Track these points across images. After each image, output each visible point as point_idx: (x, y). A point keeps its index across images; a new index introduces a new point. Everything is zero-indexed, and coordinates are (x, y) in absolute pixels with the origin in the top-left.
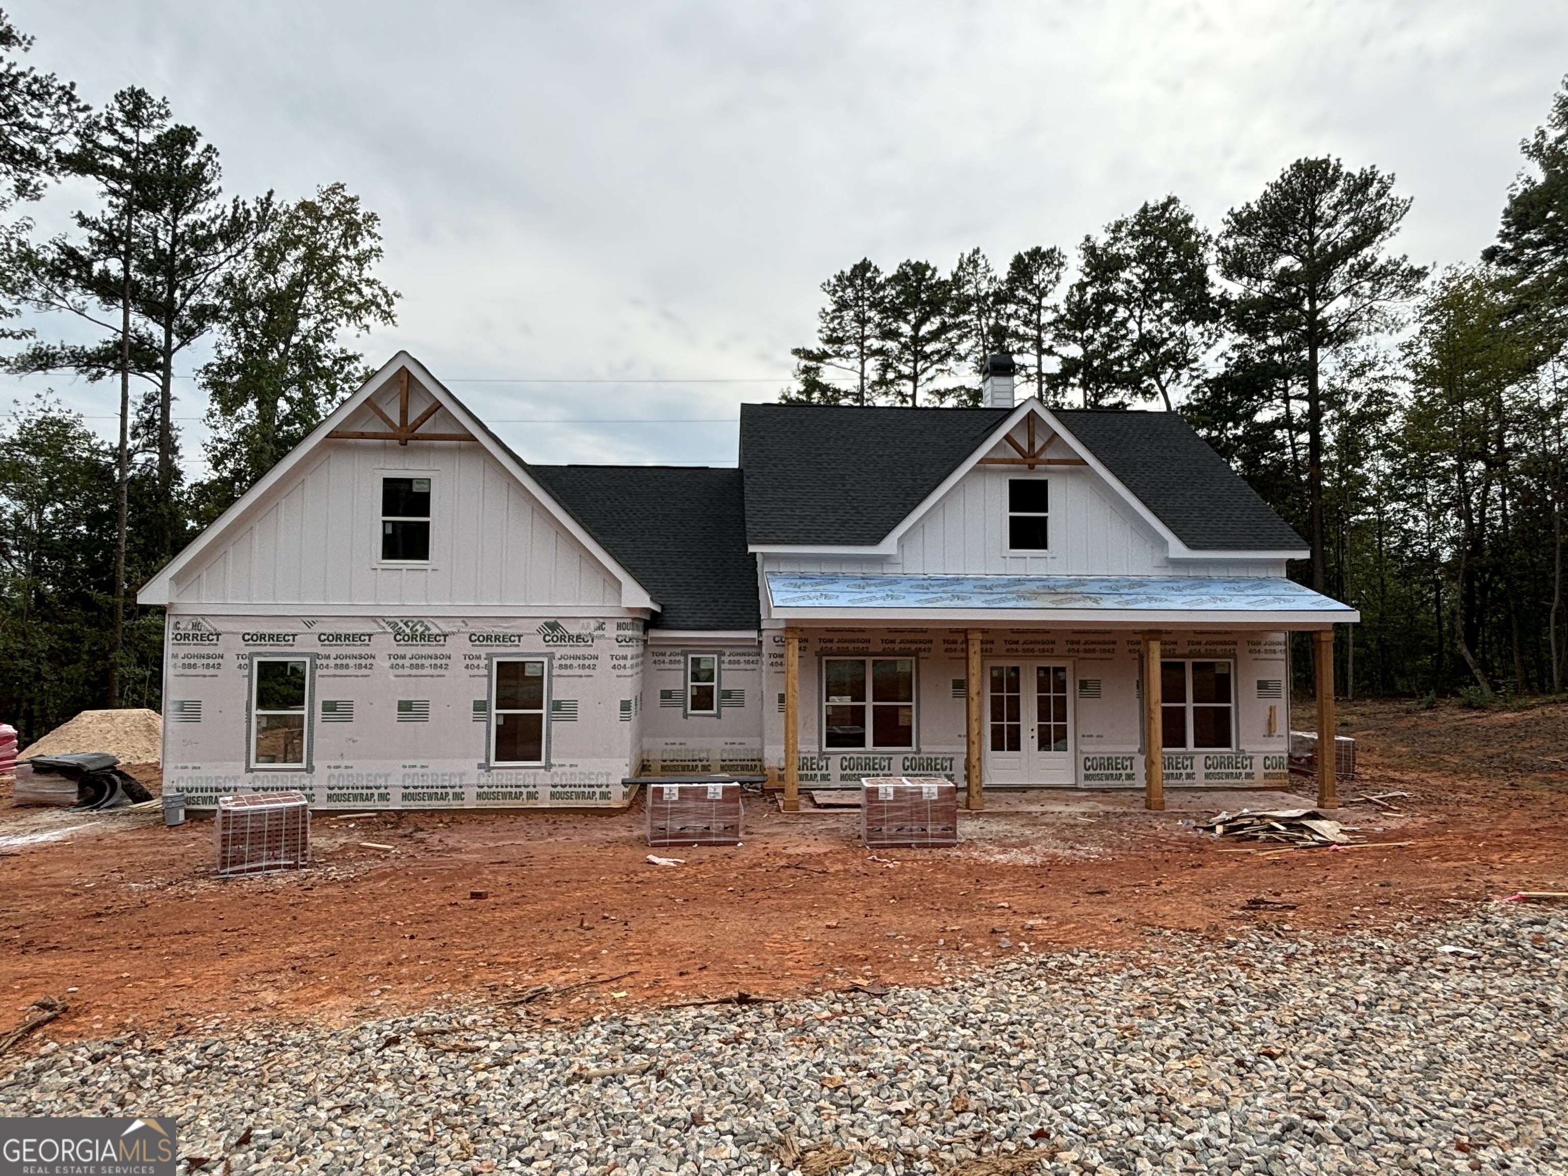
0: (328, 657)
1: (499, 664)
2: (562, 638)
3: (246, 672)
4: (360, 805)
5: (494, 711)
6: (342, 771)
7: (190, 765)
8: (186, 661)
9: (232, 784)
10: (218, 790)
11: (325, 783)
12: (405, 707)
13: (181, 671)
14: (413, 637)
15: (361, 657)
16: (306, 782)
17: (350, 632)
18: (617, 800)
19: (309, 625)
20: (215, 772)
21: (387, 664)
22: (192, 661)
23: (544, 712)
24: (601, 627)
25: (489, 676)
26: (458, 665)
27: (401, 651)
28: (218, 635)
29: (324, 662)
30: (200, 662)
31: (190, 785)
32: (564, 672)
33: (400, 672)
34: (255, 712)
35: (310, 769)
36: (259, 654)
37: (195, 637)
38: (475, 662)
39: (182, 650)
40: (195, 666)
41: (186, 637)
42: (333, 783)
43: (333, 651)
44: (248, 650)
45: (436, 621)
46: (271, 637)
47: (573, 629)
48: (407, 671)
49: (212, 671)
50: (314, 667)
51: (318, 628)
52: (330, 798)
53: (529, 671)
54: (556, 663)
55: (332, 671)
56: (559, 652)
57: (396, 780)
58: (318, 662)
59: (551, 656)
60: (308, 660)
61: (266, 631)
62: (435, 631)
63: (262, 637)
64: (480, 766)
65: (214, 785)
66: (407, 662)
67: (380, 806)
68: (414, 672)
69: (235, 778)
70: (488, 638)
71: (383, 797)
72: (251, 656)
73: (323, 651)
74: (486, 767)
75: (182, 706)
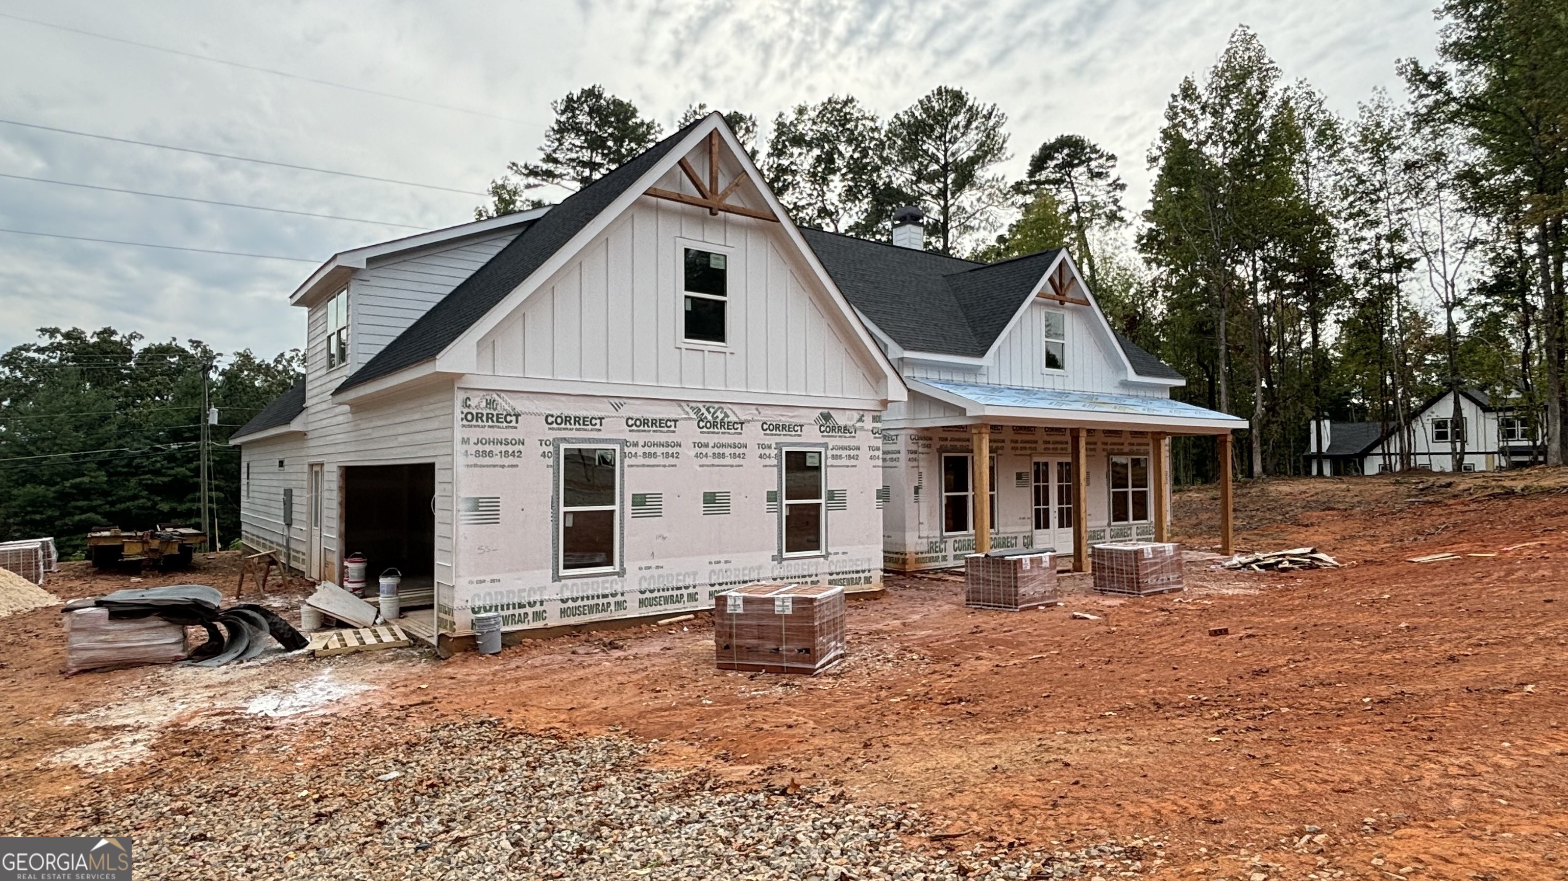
0: (636, 445)
1: (787, 453)
2: (833, 429)
3: (550, 461)
4: (671, 608)
5: (785, 502)
6: (653, 571)
7: (488, 578)
8: (480, 447)
9: (538, 598)
10: (521, 606)
11: (637, 587)
12: (710, 498)
13: (473, 460)
14: (714, 425)
15: (668, 445)
16: (618, 588)
17: (658, 417)
18: (876, 585)
19: (617, 408)
20: (519, 584)
21: (692, 453)
22: (488, 448)
23: (822, 501)
24: (861, 420)
25: (779, 467)
26: (753, 452)
27: (704, 439)
28: (517, 416)
29: (633, 450)
30: (497, 449)
31: (488, 603)
32: (835, 462)
33: (704, 461)
34: (563, 509)
35: (622, 573)
36: (565, 440)
37: (489, 417)
38: (767, 452)
39: (474, 434)
40: (490, 454)
41: (479, 417)
42: (644, 586)
43: (641, 438)
44: (551, 435)
45: (735, 408)
46: (577, 420)
47: (840, 419)
48: (710, 461)
49: (511, 460)
50: (623, 455)
51: (625, 412)
52: (642, 603)
53: (810, 462)
54: (830, 453)
55: (640, 461)
56: (832, 442)
57: (703, 579)
58: (627, 450)
59: (825, 445)
60: (617, 447)
61: (573, 413)
62: (733, 418)
63: (567, 420)
64: (774, 558)
65: (516, 601)
66: (710, 451)
67: (690, 606)
68: (717, 461)
69: (542, 589)
70: (777, 427)
72: (556, 443)
73: (631, 437)
74: (779, 558)
75: (476, 504)
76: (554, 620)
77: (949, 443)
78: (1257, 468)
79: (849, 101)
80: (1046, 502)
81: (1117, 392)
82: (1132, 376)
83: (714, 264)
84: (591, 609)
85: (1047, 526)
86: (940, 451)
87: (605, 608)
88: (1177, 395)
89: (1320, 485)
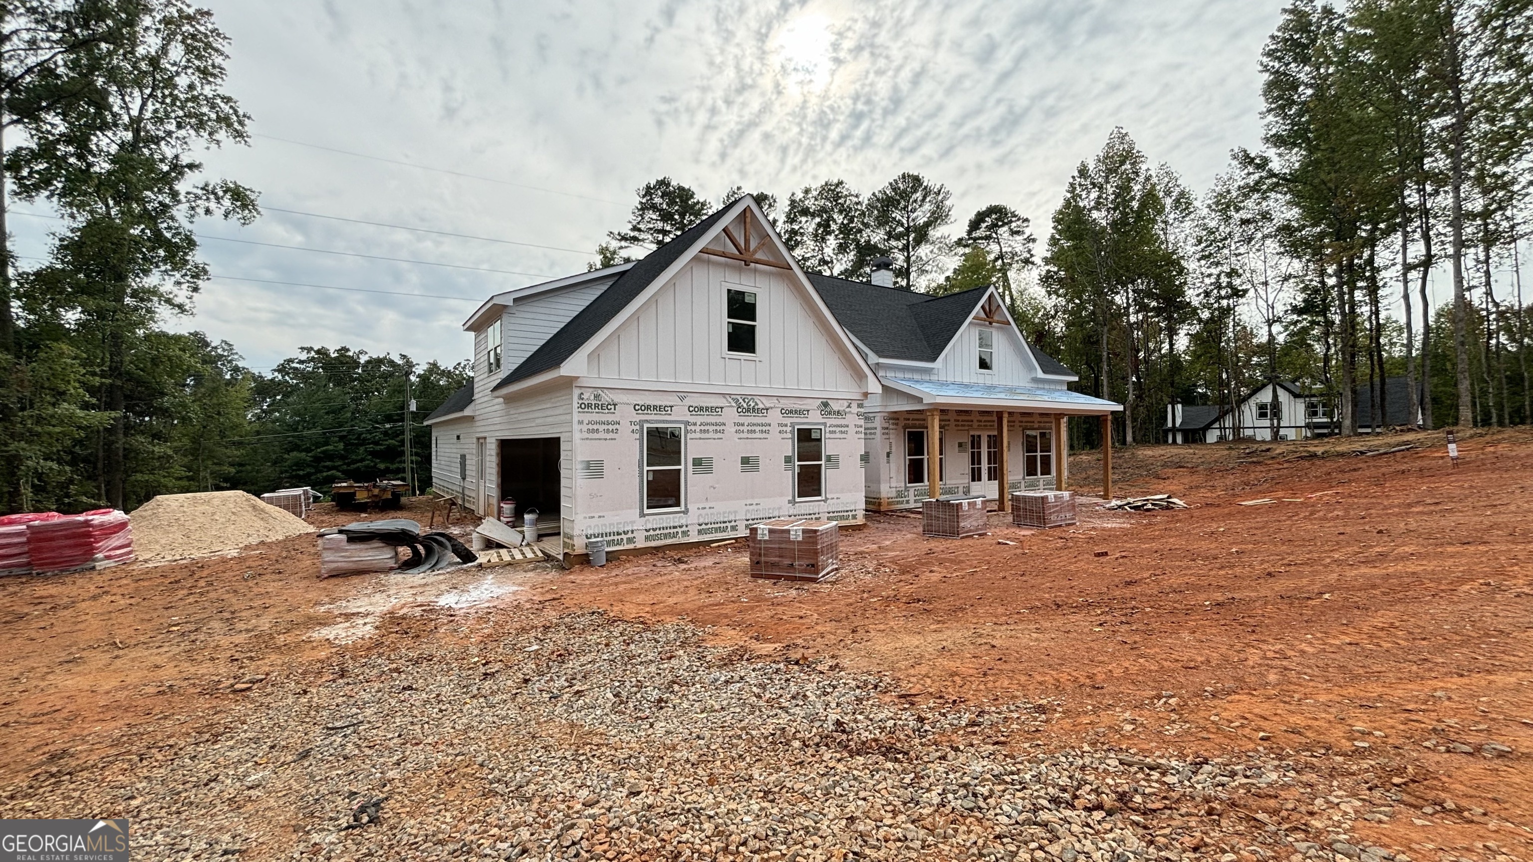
0: (695, 424)
1: (798, 429)
2: (830, 413)
3: (637, 436)
4: (720, 536)
5: (797, 463)
6: (707, 511)
7: (596, 515)
8: (590, 427)
9: (630, 528)
10: (619, 534)
11: (696, 521)
12: (745, 461)
13: (586, 435)
14: (748, 410)
15: (717, 424)
16: (683, 522)
17: (710, 405)
18: (860, 520)
19: (682, 399)
20: (617, 519)
21: (733, 430)
22: (595, 427)
23: (823, 462)
24: (849, 406)
25: (793, 439)
26: (775, 429)
27: (741, 420)
28: (615, 405)
29: (693, 428)
30: (602, 427)
31: (596, 532)
32: (832, 436)
33: (742, 435)
34: (646, 468)
35: (686, 512)
36: (647, 421)
37: (596, 406)
38: (784, 429)
39: (586, 418)
40: (597, 431)
41: (589, 406)
42: (701, 521)
43: (699, 420)
44: (638, 418)
45: (762, 398)
46: (655, 407)
47: (835, 406)
48: (745, 435)
49: (610, 436)
50: (687, 432)
51: (688, 402)
52: (700, 532)
53: (814, 436)
54: (828, 429)
55: (698, 435)
56: (829, 422)
57: (741, 516)
58: (689, 428)
59: (825, 424)
60: (682, 426)
61: (652, 403)
62: (761, 406)
63: (648, 407)
64: (789, 502)
65: (615, 530)
66: (745, 428)
67: (733, 535)
68: (750, 436)
69: (633, 522)
70: (791, 412)
71: (734, 528)
72: (641, 423)
73: (692, 419)
74: (793, 502)
75: (588, 465)
76: (641, 544)
77: (910, 422)
78: (1129, 438)
79: (840, 183)
80: (979, 463)
81: (1029, 385)
82: (1040, 374)
83: (747, 300)
84: (666, 536)
85: (980, 479)
86: (905, 427)
87: (675, 535)
88: (1072, 387)
89: (1174, 450)
